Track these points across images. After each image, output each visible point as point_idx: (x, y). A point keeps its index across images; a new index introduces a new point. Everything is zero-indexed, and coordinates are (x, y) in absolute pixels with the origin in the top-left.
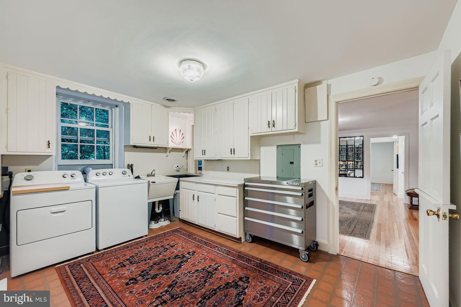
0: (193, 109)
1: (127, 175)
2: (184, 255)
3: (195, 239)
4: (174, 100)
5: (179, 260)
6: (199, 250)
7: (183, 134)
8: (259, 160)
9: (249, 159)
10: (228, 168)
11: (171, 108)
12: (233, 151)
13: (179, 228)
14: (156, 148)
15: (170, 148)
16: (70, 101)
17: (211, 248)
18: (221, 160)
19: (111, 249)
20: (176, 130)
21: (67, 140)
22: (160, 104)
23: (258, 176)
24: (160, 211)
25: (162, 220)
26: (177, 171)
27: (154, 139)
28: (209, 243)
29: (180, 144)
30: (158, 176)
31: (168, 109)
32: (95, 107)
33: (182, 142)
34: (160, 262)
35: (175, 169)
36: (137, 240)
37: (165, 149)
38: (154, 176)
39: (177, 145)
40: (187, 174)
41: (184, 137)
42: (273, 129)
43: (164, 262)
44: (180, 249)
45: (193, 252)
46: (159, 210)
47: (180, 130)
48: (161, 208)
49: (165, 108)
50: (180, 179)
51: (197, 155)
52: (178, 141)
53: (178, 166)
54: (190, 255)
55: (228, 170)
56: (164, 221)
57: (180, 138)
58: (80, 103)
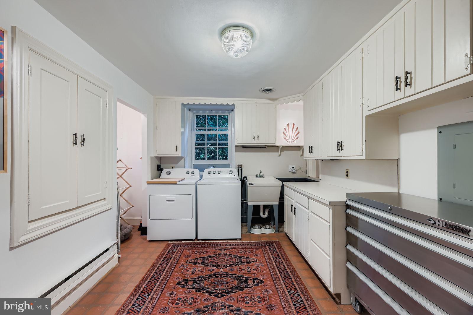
0: (302, 94)
1: (233, 175)
2: (248, 280)
3: (280, 263)
4: (271, 90)
5: (236, 283)
6: (269, 282)
7: (297, 128)
8: (398, 160)
9: (364, 157)
10: (347, 172)
11: (278, 100)
12: (340, 146)
13: (276, 243)
14: (265, 147)
15: (280, 146)
16: (200, 114)
17: (286, 287)
18: (338, 160)
19: (205, 242)
20: (288, 124)
21: (200, 144)
22: (266, 99)
23: (394, 190)
24: (265, 216)
25: (268, 227)
26: (292, 173)
27: (258, 138)
28: (291, 278)
29: (292, 141)
30: (268, 178)
31: (275, 102)
32: (217, 115)
33: (297, 138)
34: (221, 275)
35: (290, 170)
36: (228, 241)
37: (275, 148)
38: (263, 177)
39: (289, 142)
40: (307, 178)
41: (299, 133)
42: (409, 91)
43: (224, 277)
44: (252, 269)
45: (261, 281)
46: (264, 214)
47: (294, 124)
48: (266, 213)
49: (271, 102)
50: (284, 183)
51: (317, 154)
52: (290, 139)
53: (293, 168)
54: (254, 283)
55: (347, 176)
56: (269, 228)
57: (293, 133)
58: (207, 114)
